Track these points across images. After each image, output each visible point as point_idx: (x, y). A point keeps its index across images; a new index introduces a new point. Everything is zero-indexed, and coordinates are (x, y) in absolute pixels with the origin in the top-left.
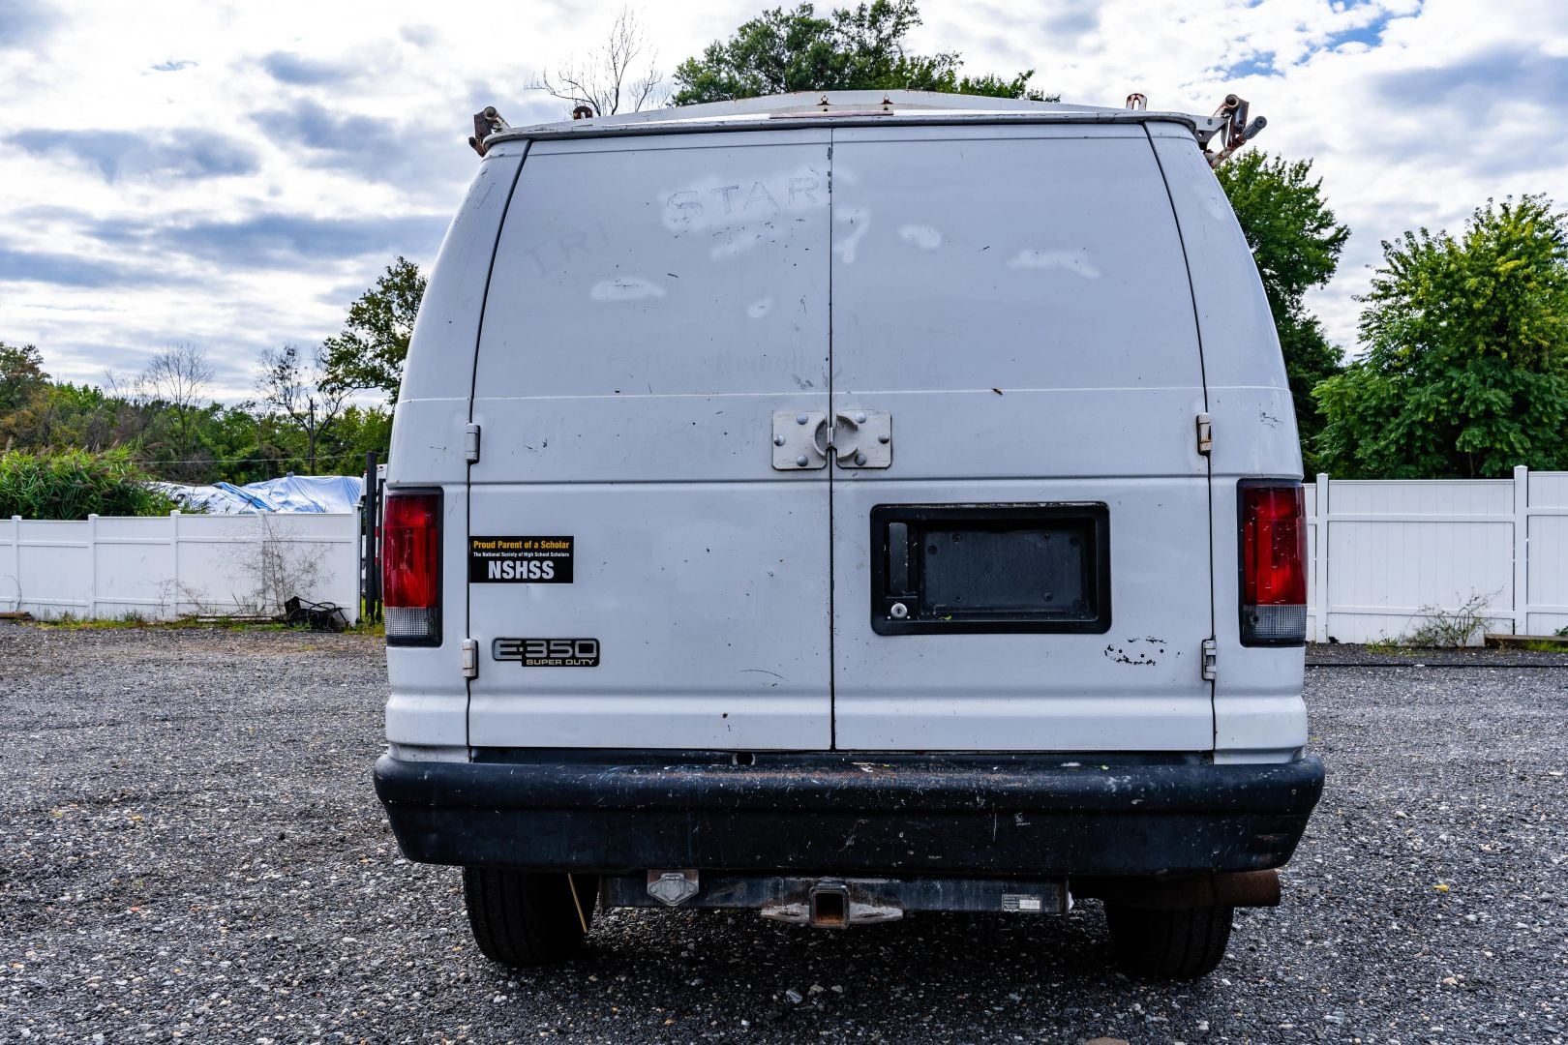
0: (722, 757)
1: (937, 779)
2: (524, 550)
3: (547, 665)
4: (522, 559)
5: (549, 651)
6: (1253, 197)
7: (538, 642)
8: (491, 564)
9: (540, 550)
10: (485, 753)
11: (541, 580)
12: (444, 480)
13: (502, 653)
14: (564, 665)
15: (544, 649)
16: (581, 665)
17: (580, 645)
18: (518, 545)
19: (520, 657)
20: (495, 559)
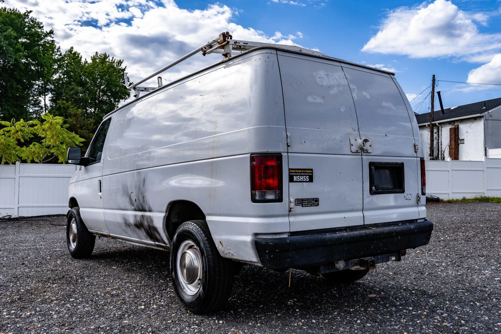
0: (344, 229)
1: (386, 229)
2: (302, 173)
3: (307, 206)
4: (302, 175)
5: (308, 202)
6: (105, 69)
7: (305, 200)
8: (294, 176)
9: (305, 173)
10: (292, 234)
11: (306, 182)
12: (282, 151)
13: (297, 203)
14: (311, 206)
15: (307, 201)
16: (315, 206)
17: (315, 200)
18: (300, 171)
19: (301, 204)
20: (295, 175)
